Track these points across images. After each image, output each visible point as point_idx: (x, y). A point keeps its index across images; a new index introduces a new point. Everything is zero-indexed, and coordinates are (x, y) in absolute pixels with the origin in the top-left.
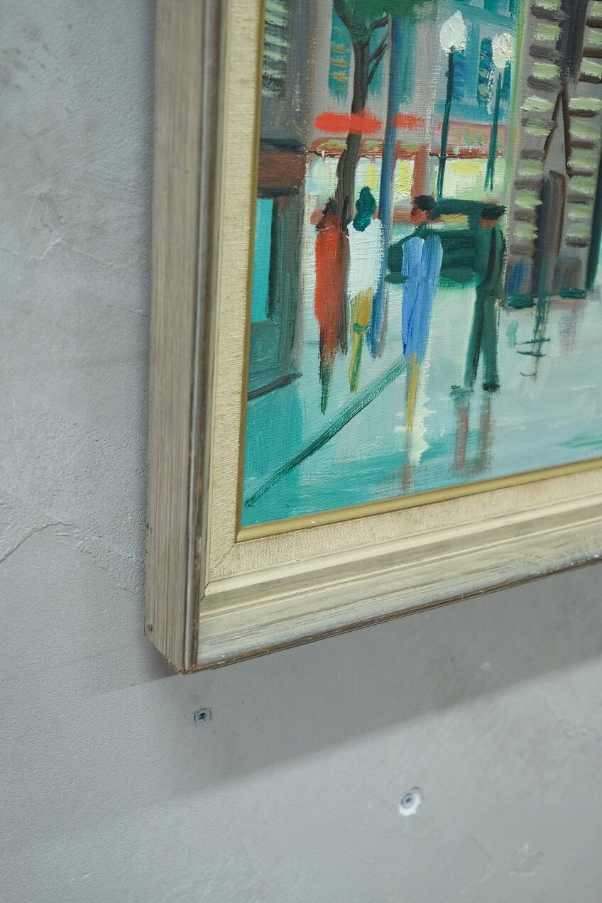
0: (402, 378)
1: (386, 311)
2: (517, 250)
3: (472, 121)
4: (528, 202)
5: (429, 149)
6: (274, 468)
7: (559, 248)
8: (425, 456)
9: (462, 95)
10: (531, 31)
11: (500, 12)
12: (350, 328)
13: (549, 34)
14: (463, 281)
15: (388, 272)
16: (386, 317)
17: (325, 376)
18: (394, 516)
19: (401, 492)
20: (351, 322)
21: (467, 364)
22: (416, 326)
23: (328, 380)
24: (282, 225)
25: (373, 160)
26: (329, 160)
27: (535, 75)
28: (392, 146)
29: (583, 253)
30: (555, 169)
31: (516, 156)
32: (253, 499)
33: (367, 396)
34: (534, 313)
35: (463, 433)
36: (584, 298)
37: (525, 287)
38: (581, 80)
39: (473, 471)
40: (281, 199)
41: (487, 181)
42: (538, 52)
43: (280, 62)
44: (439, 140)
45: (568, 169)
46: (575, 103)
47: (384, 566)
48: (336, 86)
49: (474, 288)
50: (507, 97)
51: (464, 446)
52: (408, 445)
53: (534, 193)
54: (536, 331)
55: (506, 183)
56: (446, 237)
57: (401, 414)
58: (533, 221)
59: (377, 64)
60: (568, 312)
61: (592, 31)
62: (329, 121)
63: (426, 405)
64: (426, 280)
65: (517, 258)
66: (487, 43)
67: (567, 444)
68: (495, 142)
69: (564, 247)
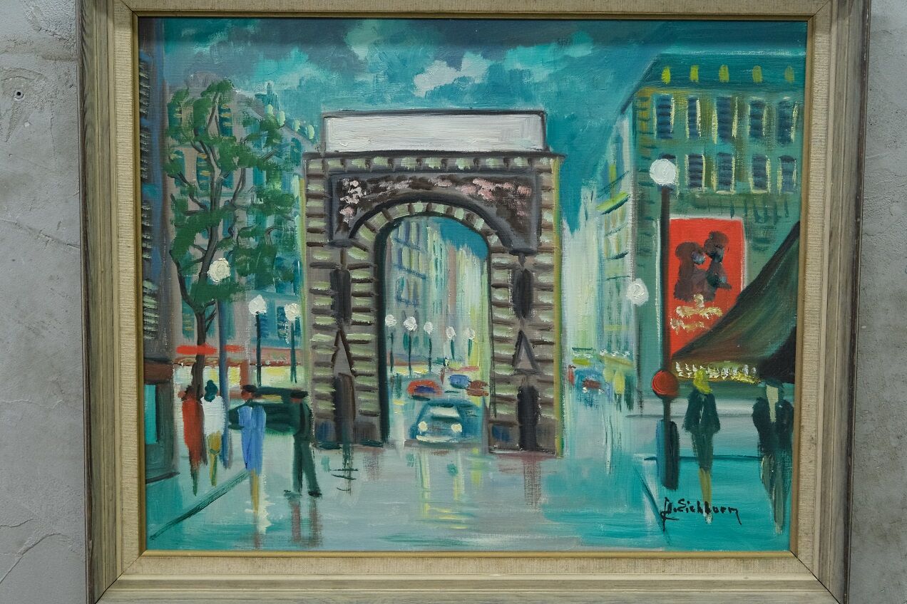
0: (247, 481)
1: (231, 444)
2: (320, 416)
3: (276, 348)
4: (325, 390)
5: (249, 362)
6: (166, 520)
7: (354, 416)
8: (269, 529)
9: (268, 335)
10: (311, 301)
11: (288, 293)
12: (208, 451)
13: (325, 302)
14: (284, 431)
15: (230, 424)
16: (231, 447)
17: (194, 475)
18: (244, 560)
19: (254, 548)
20: (208, 448)
21: (294, 478)
22: (253, 454)
23: (197, 477)
24: (161, 398)
25: (213, 367)
26: (186, 367)
27: (318, 323)
28: (225, 360)
29: (376, 421)
30: (342, 372)
31: (311, 366)
32: (155, 536)
33: (223, 489)
34: (341, 452)
35: (296, 520)
36: (382, 446)
37: (331, 436)
38: (352, 324)
39: (308, 544)
40: (159, 385)
41: (292, 378)
42: (317, 312)
43: (154, 324)
44: (255, 357)
45: (353, 372)
46: (349, 336)
47: (231, 587)
48: (187, 333)
49: (292, 435)
50: (299, 335)
51: (299, 528)
52: (256, 520)
53: (328, 385)
54: (345, 464)
55: (306, 379)
56: (267, 407)
57: (249, 502)
58: (331, 400)
59: (211, 322)
60: (370, 455)
61: (357, 298)
62: (185, 349)
63: (267, 499)
64: (256, 429)
65: (322, 421)
66: (281, 309)
67: (387, 538)
68: (294, 357)
69: (358, 415)
